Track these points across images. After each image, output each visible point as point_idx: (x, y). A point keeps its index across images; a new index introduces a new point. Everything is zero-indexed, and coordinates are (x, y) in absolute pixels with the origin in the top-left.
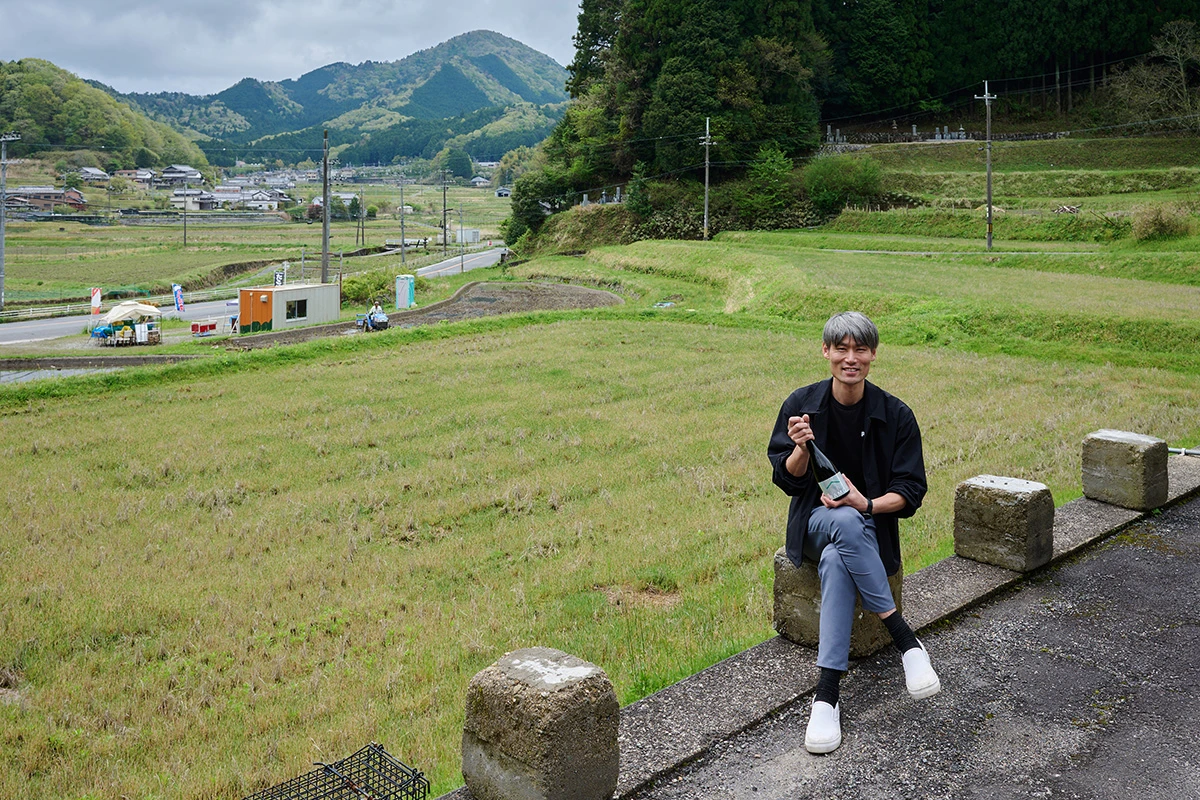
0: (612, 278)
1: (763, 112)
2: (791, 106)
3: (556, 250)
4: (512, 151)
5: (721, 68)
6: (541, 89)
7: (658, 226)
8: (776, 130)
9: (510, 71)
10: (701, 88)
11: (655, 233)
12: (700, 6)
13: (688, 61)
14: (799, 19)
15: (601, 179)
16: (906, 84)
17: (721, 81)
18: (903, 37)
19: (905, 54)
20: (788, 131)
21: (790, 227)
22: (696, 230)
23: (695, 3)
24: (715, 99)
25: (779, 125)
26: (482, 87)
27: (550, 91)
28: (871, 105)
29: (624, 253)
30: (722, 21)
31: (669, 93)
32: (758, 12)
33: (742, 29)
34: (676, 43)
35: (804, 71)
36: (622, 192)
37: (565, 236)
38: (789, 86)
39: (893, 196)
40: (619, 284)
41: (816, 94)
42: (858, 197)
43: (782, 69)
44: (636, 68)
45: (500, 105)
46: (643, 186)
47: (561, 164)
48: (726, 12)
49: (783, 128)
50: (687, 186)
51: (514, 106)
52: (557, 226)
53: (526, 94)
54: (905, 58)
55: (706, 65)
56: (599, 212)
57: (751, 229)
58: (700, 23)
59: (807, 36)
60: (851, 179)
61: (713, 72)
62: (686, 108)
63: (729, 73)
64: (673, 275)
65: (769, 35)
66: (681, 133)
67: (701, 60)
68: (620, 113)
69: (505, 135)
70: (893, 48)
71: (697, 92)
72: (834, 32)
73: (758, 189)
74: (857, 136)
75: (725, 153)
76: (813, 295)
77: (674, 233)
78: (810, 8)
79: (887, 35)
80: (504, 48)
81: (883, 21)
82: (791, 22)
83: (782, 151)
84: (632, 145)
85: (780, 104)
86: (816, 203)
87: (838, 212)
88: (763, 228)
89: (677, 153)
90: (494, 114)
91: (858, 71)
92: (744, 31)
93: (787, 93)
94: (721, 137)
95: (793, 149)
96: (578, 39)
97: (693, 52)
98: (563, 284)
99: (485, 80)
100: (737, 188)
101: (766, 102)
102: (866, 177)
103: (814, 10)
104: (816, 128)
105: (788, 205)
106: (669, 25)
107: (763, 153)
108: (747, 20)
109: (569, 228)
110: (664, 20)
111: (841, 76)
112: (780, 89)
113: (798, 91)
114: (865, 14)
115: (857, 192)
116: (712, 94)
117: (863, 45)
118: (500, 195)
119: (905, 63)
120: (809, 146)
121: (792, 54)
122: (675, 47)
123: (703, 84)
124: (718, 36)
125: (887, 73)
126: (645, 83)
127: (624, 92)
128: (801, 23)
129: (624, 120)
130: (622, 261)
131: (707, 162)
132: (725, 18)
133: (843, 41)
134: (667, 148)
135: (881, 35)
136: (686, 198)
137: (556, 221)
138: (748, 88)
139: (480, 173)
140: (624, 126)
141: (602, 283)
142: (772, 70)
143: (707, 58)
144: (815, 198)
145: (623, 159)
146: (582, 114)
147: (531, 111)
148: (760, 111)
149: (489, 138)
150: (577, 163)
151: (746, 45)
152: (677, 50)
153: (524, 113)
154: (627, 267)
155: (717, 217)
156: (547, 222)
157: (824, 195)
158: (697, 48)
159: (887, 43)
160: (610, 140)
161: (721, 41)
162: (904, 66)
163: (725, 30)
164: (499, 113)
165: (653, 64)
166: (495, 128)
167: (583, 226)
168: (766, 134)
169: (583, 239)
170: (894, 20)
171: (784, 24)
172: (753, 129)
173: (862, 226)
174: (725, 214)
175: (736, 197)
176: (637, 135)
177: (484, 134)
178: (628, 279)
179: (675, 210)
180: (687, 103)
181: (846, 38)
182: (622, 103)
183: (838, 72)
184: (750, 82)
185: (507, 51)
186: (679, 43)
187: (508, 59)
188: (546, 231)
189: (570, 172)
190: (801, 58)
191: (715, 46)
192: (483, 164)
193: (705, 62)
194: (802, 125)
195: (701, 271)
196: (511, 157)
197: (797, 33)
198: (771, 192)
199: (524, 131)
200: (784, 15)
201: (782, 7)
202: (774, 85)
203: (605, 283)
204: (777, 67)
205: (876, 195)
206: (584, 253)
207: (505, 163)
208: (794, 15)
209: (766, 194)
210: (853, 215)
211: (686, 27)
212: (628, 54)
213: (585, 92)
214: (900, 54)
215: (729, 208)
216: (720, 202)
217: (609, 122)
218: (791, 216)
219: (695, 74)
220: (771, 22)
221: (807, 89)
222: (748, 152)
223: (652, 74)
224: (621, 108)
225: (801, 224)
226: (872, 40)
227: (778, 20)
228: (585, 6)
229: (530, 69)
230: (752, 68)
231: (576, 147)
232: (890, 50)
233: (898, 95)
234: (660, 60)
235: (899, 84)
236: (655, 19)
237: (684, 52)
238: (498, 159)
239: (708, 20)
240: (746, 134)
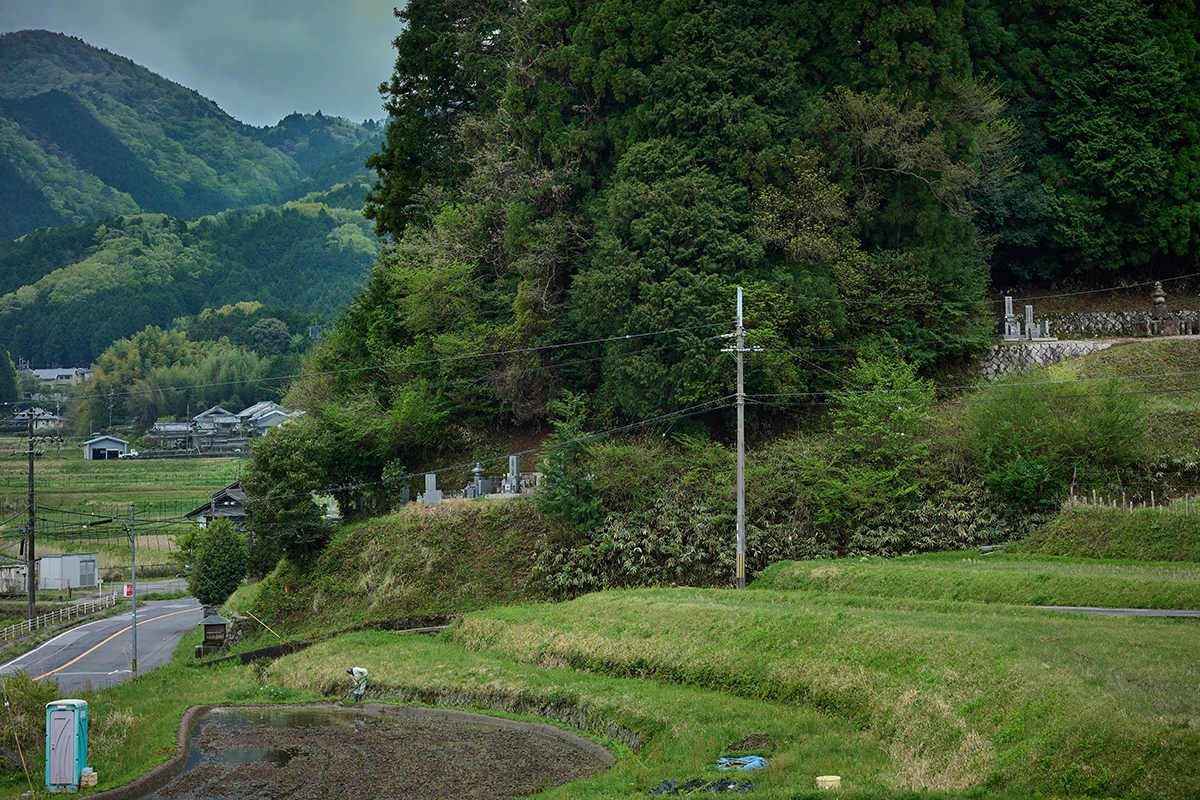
0: (550, 690)
1: (859, 269)
2: (927, 252)
3: (366, 616)
4: (125, 342)
5: (762, 167)
6: (184, 177)
7: (619, 552)
8: (892, 311)
9: (104, 133)
10: (715, 212)
11: (612, 571)
12: (705, 18)
13: (680, 149)
14: (938, 48)
15: (467, 435)
16: (1181, 195)
17: (763, 197)
18: (1170, 86)
19: (1178, 126)
20: (919, 314)
21: (936, 548)
22: (711, 560)
23: (693, 11)
24: (750, 240)
25: (899, 302)
26: (32, 174)
27: (206, 183)
28: (1103, 246)
29: (557, 622)
30: (760, 54)
31: (641, 227)
32: (840, 29)
33: (804, 71)
34: (651, 106)
35: (954, 171)
36: (526, 467)
37: (388, 580)
38: (919, 205)
39: (1176, 467)
40: (573, 704)
41: (977, 223)
42: (1096, 472)
43: (903, 166)
44: (551, 167)
45: (80, 221)
46: (577, 455)
47: (369, 401)
48: (768, 32)
49: (906, 307)
50: (684, 451)
51: (119, 224)
52: (364, 555)
53: (150, 195)
54: (1177, 136)
55: (725, 158)
56: (470, 518)
57: (842, 554)
58: (706, 58)
59: (957, 87)
60: (1076, 424)
61: (742, 175)
62: (683, 263)
63: (781, 177)
64: (706, 680)
65: (872, 86)
66: (672, 323)
67: (713, 146)
68: (515, 275)
69: (100, 296)
70: (1149, 112)
71: (707, 223)
72: (1012, 75)
73: (857, 455)
74: (1072, 320)
75: (778, 370)
76: (1164, 743)
77: (661, 569)
78: (960, 19)
79: (1136, 81)
80: (89, 76)
81: (1125, 50)
82: (921, 54)
83: (909, 361)
84: (545, 353)
85: (900, 247)
86: (996, 487)
87: (1054, 509)
88: (873, 551)
89: (662, 371)
90: (69, 243)
91: (1070, 166)
92: (808, 77)
93: (914, 223)
94: (768, 332)
95: (932, 355)
96: (396, 90)
97: (695, 127)
98: (423, 707)
99: (41, 158)
100: (804, 451)
101: (866, 246)
102: (1114, 423)
103: (969, 24)
104: (983, 305)
105: (930, 492)
106: (632, 63)
107: (866, 371)
108: (814, 50)
109: (396, 560)
110: (621, 50)
111: (1031, 178)
112: (899, 213)
113: (942, 217)
114: (1083, 32)
115: (1092, 460)
116: (741, 228)
117: (1081, 104)
118: (98, 455)
119: (1176, 147)
120: (968, 349)
121: (924, 131)
122: (650, 115)
123: (720, 204)
124: (750, 88)
125: (1139, 170)
126: (575, 199)
127: (525, 223)
128: (943, 56)
129: (525, 291)
130: (562, 644)
131: (740, 393)
132: (765, 46)
133: (1036, 96)
134: (636, 361)
135: (1121, 81)
136: (686, 480)
137: (358, 544)
138: (826, 211)
139: (36, 397)
140: (525, 306)
141: (524, 702)
142: (878, 171)
143: (727, 141)
144: (995, 475)
145: (525, 389)
146: (419, 278)
147: (162, 235)
148: (855, 266)
149: (57, 306)
150: (408, 398)
151: (817, 108)
152: (654, 123)
153: (147, 242)
154: (577, 661)
155: (761, 527)
156: (336, 542)
157: (1019, 468)
158: (704, 120)
159: (1137, 101)
160: (490, 340)
161: (759, 101)
162: (1175, 153)
163: (766, 75)
164: (83, 243)
165: (593, 156)
166: (74, 279)
167: (430, 556)
168: (868, 322)
169: (433, 585)
170: (1150, 48)
171: (902, 58)
172: (841, 311)
173: (1113, 544)
174: (778, 519)
175: (806, 476)
176: (555, 326)
177: (43, 297)
178: (596, 692)
179: (659, 512)
180: (685, 252)
181: (1041, 89)
182: (522, 249)
183: (1027, 170)
184: (829, 199)
185: (96, 84)
186: (659, 106)
187: (99, 104)
188: (335, 567)
189: (387, 422)
190: (946, 141)
191: (744, 114)
192: (44, 374)
193: (722, 151)
194: (950, 297)
195: (780, 669)
196: (123, 355)
197: (934, 80)
198: (888, 462)
199: (148, 288)
200: (903, 38)
201: (897, 19)
202: (884, 203)
203: (531, 702)
204: (890, 163)
205: (1134, 466)
206: (441, 621)
207: (106, 372)
208: (925, 38)
209: (876, 466)
210: (1090, 515)
211: (676, 68)
212: (531, 132)
213: (426, 224)
214: (1166, 127)
215: (789, 502)
216: (768, 489)
217: (487, 297)
218: (939, 520)
219: (698, 180)
220: (873, 55)
221: (964, 212)
222: (827, 365)
223: (590, 180)
224: (521, 264)
225: (965, 540)
226: (1100, 93)
227: (890, 48)
228: (414, 13)
229: (155, 129)
230: (834, 164)
231: (401, 358)
232: (1144, 116)
233: (1164, 222)
234: (609, 144)
235: (1167, 196)
236: (599, 48)
237: (672, 129)
238: (86, 360)
239: (727, 51)
240: (824, 324)
